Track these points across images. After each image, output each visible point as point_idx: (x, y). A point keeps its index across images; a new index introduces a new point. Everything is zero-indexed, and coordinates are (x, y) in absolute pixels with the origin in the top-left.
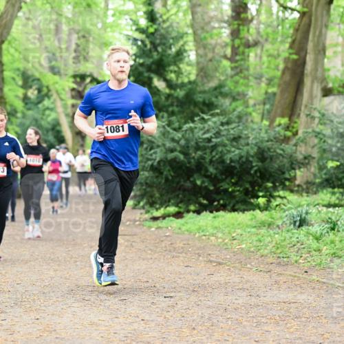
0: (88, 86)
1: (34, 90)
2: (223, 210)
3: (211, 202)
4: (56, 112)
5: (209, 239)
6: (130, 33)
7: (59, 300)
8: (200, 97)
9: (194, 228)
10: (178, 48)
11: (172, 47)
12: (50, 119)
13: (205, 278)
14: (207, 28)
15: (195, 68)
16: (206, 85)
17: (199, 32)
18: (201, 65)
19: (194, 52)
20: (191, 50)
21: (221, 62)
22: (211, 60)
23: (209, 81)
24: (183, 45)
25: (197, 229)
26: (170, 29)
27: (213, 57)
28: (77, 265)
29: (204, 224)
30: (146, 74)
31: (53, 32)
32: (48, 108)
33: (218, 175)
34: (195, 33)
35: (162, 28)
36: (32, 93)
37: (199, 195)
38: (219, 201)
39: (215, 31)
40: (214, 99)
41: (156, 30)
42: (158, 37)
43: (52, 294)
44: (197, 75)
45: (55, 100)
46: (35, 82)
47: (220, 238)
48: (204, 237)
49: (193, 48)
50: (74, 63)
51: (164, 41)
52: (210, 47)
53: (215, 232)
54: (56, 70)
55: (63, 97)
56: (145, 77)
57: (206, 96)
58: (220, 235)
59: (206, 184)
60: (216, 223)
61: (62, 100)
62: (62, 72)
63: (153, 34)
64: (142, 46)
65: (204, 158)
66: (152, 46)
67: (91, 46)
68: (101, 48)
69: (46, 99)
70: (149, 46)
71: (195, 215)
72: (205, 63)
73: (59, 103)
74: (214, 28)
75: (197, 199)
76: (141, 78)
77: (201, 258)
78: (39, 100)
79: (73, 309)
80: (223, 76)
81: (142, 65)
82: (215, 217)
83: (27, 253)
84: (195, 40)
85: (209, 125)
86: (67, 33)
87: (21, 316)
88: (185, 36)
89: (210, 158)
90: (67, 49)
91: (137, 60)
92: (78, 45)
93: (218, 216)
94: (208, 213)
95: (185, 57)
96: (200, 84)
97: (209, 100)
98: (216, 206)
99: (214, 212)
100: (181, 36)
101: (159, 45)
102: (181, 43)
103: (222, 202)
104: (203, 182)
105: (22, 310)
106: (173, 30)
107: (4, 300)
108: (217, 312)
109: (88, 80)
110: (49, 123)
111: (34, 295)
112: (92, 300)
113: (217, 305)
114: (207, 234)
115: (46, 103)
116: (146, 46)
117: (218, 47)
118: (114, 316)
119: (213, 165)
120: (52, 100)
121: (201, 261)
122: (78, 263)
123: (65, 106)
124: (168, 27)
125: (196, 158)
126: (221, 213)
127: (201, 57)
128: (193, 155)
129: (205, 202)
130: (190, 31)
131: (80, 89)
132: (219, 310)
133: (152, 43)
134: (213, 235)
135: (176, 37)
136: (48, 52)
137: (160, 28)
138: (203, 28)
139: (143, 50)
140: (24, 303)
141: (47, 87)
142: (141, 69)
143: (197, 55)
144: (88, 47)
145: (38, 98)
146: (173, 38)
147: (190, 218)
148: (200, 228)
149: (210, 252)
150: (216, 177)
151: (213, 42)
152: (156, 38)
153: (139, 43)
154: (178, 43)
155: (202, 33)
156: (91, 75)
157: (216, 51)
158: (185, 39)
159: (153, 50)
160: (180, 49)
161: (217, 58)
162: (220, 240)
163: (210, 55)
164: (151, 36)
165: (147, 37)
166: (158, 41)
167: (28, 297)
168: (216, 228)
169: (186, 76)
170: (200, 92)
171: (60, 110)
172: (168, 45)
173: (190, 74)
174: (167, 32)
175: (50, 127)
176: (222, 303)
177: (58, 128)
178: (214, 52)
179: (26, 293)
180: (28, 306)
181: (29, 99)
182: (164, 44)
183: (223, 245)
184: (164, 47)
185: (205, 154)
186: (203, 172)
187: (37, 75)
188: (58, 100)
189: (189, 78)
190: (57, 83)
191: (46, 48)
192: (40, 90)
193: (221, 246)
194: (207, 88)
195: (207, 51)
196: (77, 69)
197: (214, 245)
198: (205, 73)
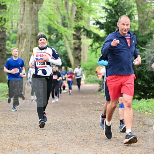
0: (82, 33)
1: (54, 35)
2: (152, 98)
3: (146, 93)
4: (66, 47)
5: (145, 113)
6: (104, 6)
7: (67, 144)
8: (140, 39)
9: (137, 107)
10: (129, 13)
11: (126, 13)
12: (62, 50)
13: (142, 133)
14: (144, 3)
15: (138, 24)
16: (144, 33)
17: (140, 5)
18: (141, 22)
19: (137, 16)
20: (135, 15)
21: (151, 21)
22: (146, 20)
23: (145, 31)
24: (131, 12)
25: (138, 108)
26: (125, 4)
27: (147, 18)
28: (76, 126)
29: (142, 105)
30: (112, 27)
31: (64, 5)
32: (61, 45)
33: (150, 80)
34: (138, 6)
35: (121, 3)
36: (53, 37)
37: (140, 90)
38: (150, 93)
39: (148, 5)
40: (147, 40)
41: (118, 4)
42: (119, 8)
43: (63, 141)
44: (139, 28)
45: (65, 41)
46: (55, 31)
47: (151, 112)
48: (142, 112)
49: (137, 13)
50: (75, 21)
51: (122, 10)
52: (146, 13)
53: (148, 109)
54: (66, 25)
55: (69, 39)
56: (112, 29)
57: (144, 38)
58: (150, 111)
59: (144, 84)
60: (149, 105)
61: (68, 40)
62: (69, 26)
63: (116, 6)
64: (111, 12)
65: (142, 71)
66: (115, 13)
67: (84, 12)
68: (89, 13)
69: (60, 40)
70: (114, 13)
71: (138, 100)
72: (143, 21)
73: (67, 42)
74: (148, 3)
75: (139, 92)
76: (109, 29)
77: (140, 123)
78: (57, 40)
79: (74, 149)
80: (152, 28)
81: (110, 22)
82: (148, 102)
83: (51, 119)
84: (138, 9)
85: (145, 54)
86: (71, 6)
87: (47, 152)
88: (133, 7)
89: (145, 70)
90: (71, 14)
91: (108, 20)
92: (77, 12)
93: (149, 101)
94: (144, 99)
95: (133, 18)
96: (140, 32)
97: (145, 41)
98: (149, 95)
99: (148, 99)
100: (131, 7)
101: (119, 12)
102: (131, 11)
103: (151, 94)
104: (142, 83)
105: (48, 149)
106: (127, 4)
107: (39, 144)
108: (148, 150)
109: (82, 30)
110: (62, 52)
111: (54, 141)
112: (84, 144)
113: (149, 147)
114: (144, 110)
115: (61, 42)
116: (112, 12)
117: (150, 13)
118: (95, 152)
119: (147, 75)
120: (63, 40)
121: (140, 125)
122: (76, 125)
123: (70, 44)
124: (124, 3)
125: (138, 70)
126: (151, 99)
127: (141, 18)
128: (137, 69)
129: (143, 93)
130: (135, 5)
131: (78, 35)
132: (150, 150)
133: (115, 11)
134: (147, 111)
135: (128, 8)
136: (61, 15)
137: (120, 3)
138: (142, 3)
139: (111, 14)
140: (49, 146)
141: (61, 34)
142: (109, 24)
143: (139, 17)
144: (82, 13)
145: (56, 39)
146: (126, 9)
147: (135, 102)
148: (140, 107)
149: (145, 120)
150: (148, 80)
151: (147, 10)
152: (118, 9)
153: (109, 11)
154: (129, 11)
155: (142, 5)
156: (83, 28)
157: (149, 15)
158: (133, 9)
159: (116, 14)
160: (130, 14)
161: (149, 18)
162: (150, 114)
163: (146, 17)
164: (115, 7)
165: (113, 7)
166: (119, 10)
167: (51, 142)
168: (148, 107)
169: (133, 28)
170: (140, 37)
171: (68, 46)
172: (124, 12)
173: (135, 27)
174: (124, 5)
175: (62, 54)
176: (151, 146)
177: (66, 55)
178: (148, 15)
179: (50, 140)
180: (51, 147)
181: (52, 40)
182: (122, 11)
183: (152, 116)
184: (122, 13)
185: (143, 68)
186: (142, 78)
187: (56, 27)
188: (67, 40)
189: (134, 29)
190: (66, 31)
191: (60, 13)
192: (57, 36)
193: (151, 116)
194: (144, 35)
195: (144, 15)
196: (77, 24)
197: (147, 116)
198: (143, 27)
